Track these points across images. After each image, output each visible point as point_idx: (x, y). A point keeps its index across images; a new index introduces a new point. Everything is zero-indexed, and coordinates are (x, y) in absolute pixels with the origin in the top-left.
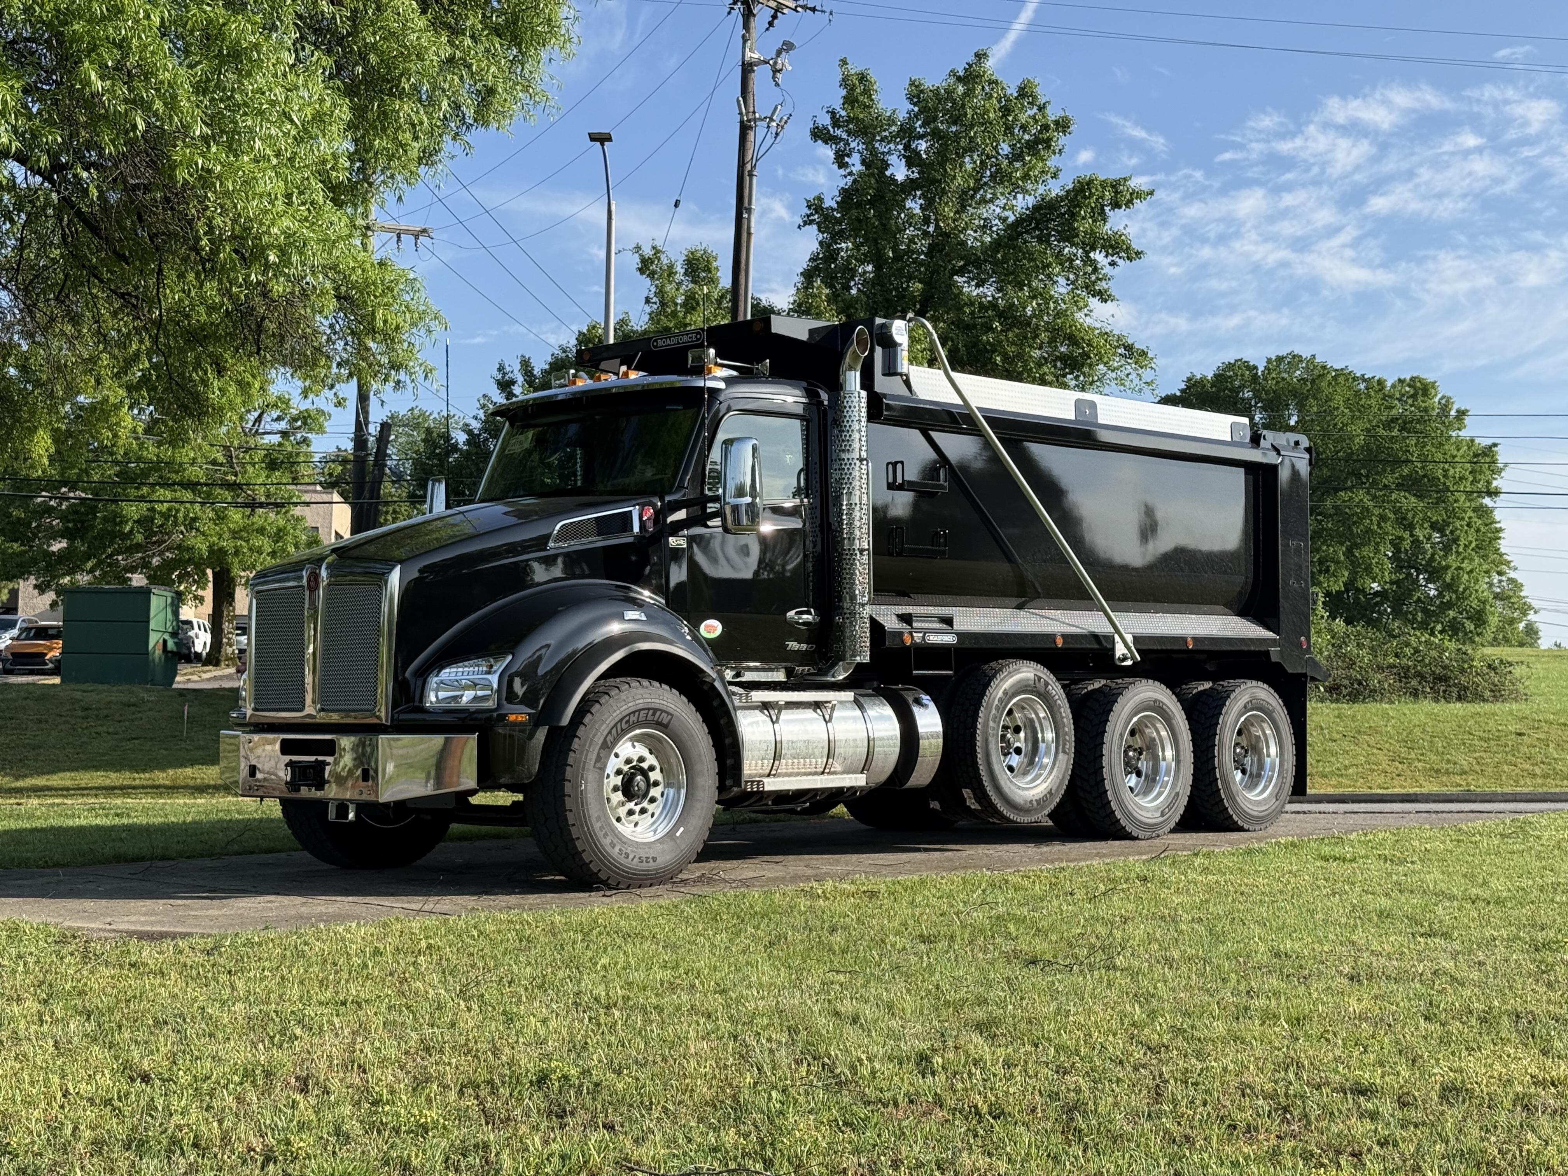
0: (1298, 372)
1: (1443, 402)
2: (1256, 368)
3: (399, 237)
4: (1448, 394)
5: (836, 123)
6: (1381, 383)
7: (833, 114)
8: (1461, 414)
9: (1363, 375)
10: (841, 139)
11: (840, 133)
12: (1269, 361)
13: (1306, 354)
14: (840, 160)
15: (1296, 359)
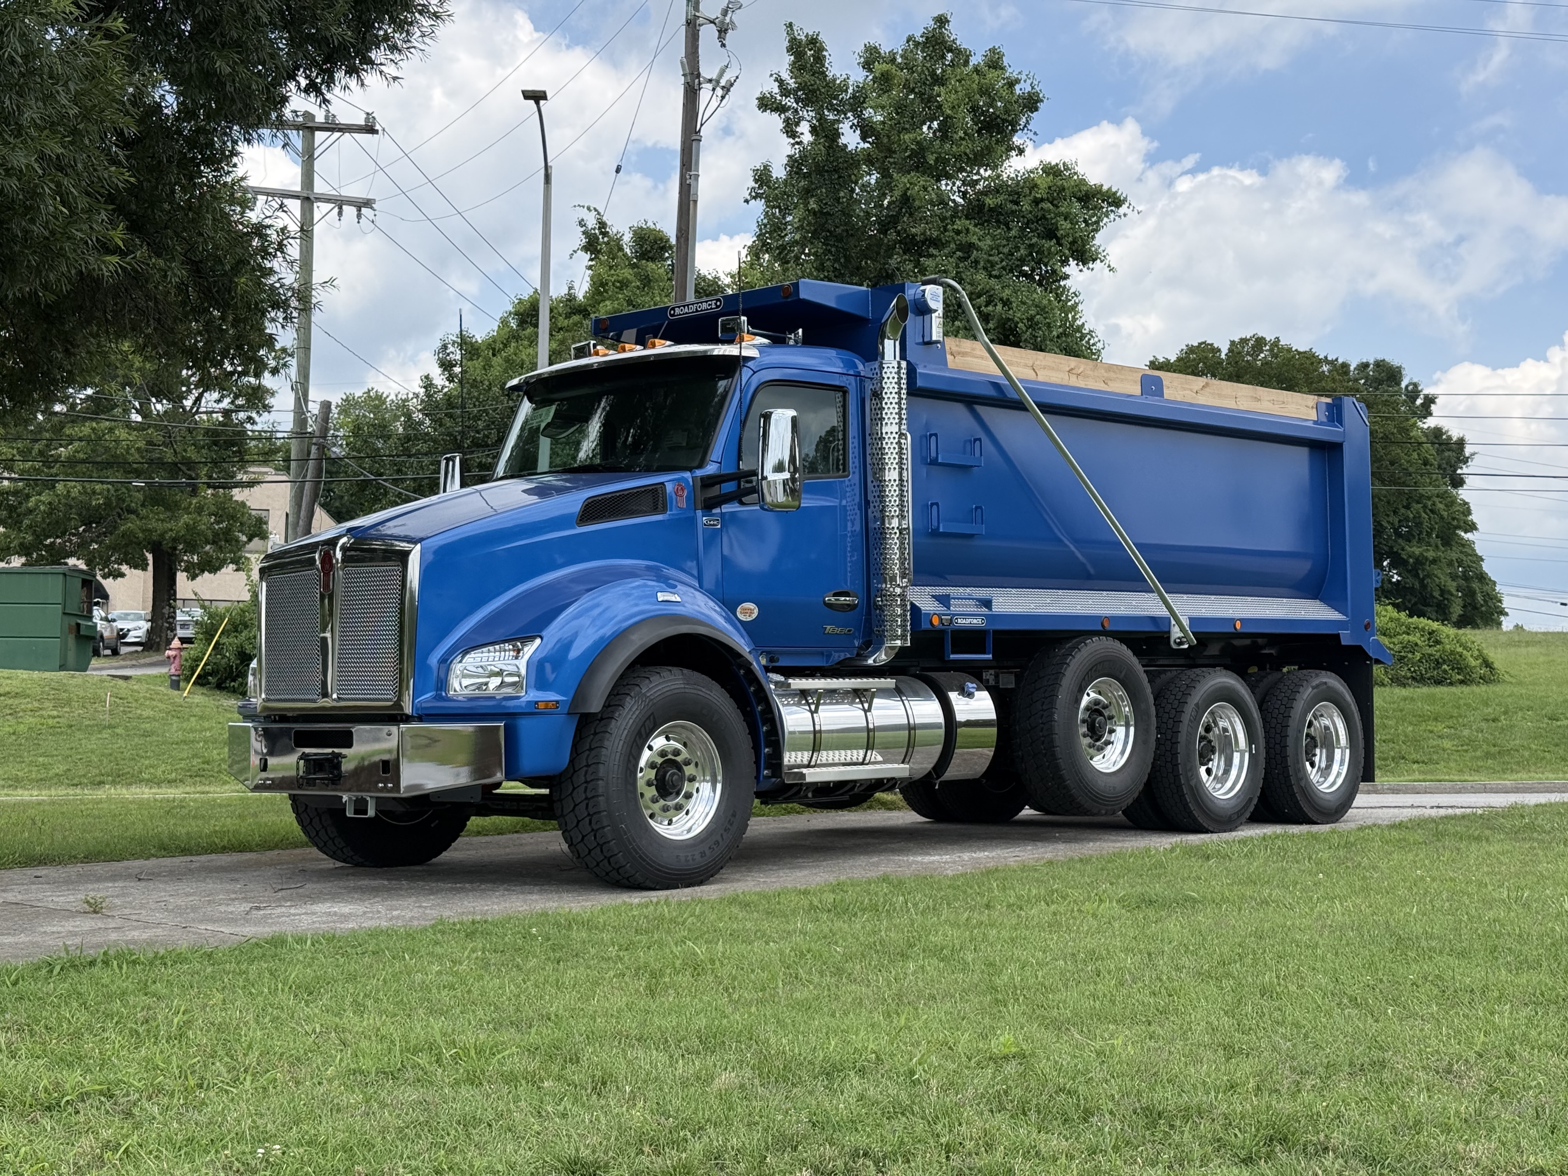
0: (1262, 355)
1: (1410, 388)
2: (1219, 350)
3: (340, 208)
4: (1415, 380)
5: (785, 91)
6: (1345, 366)
7: (781, 82)
8: (1430, 400)
9: (1326, 357)
10: (789, 108)
11: (790, 102)
12: (1233, 343)
13: (1269, 337)
14: (790, 131)
15: (1260, 342)
